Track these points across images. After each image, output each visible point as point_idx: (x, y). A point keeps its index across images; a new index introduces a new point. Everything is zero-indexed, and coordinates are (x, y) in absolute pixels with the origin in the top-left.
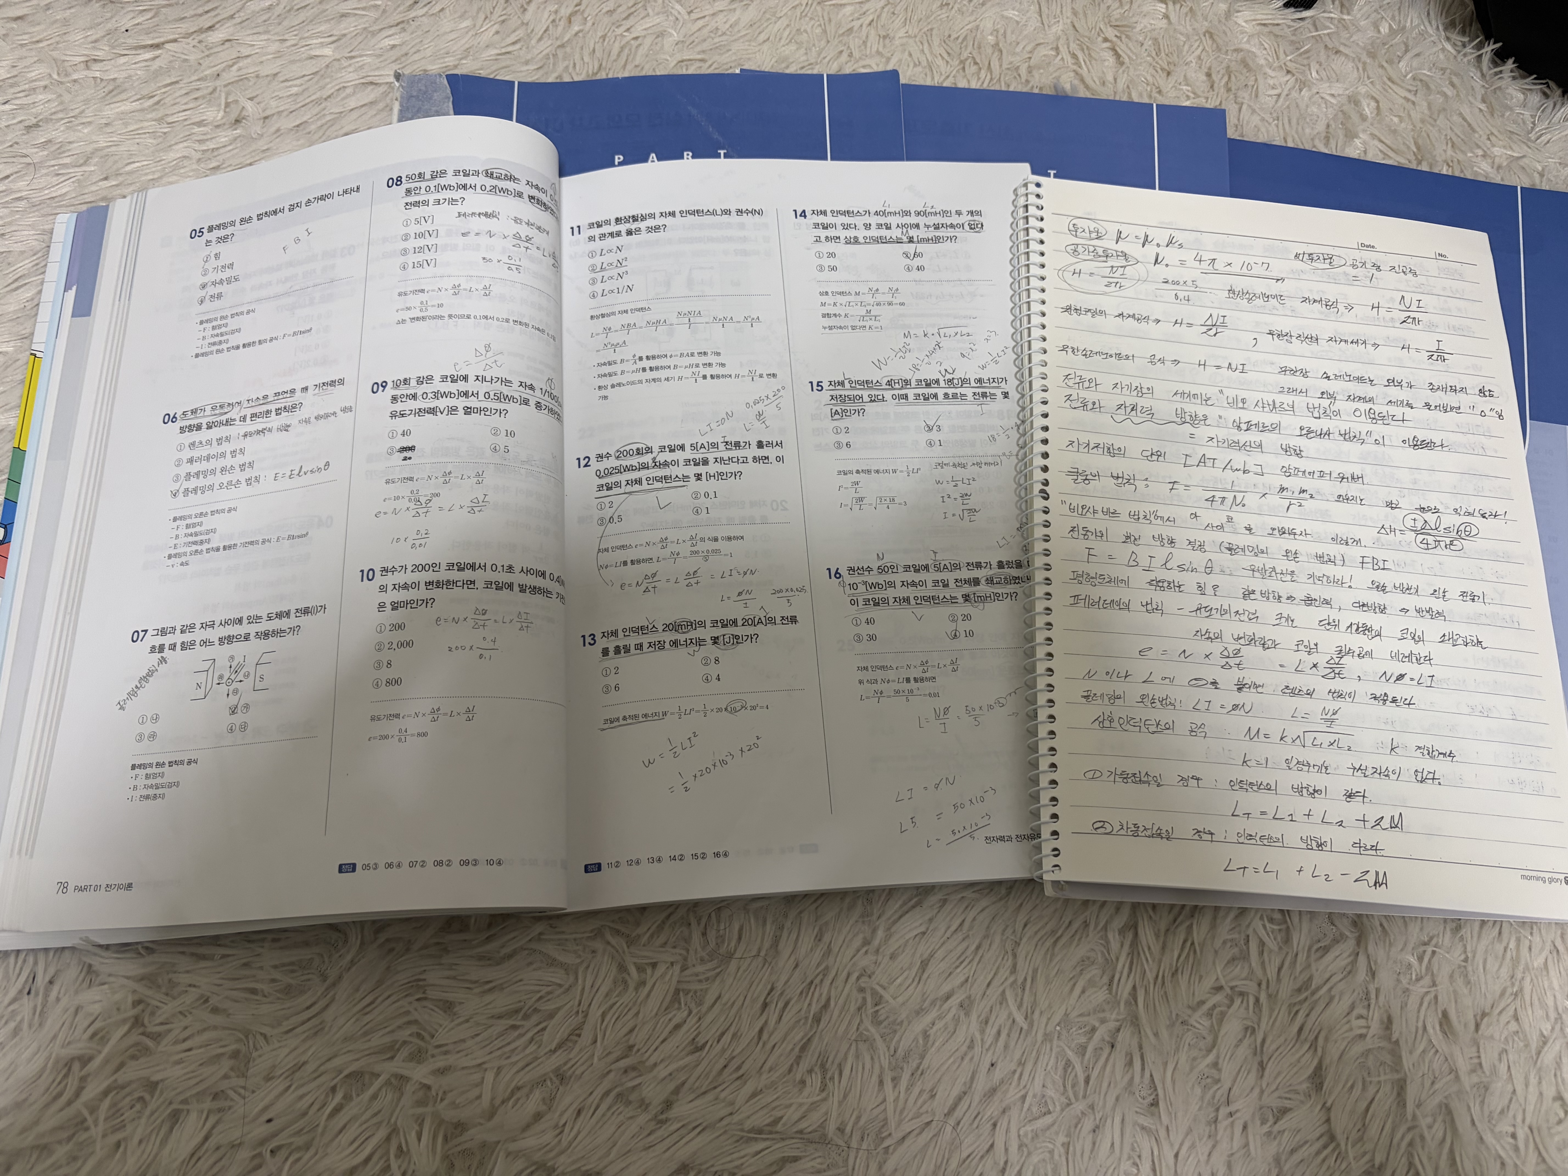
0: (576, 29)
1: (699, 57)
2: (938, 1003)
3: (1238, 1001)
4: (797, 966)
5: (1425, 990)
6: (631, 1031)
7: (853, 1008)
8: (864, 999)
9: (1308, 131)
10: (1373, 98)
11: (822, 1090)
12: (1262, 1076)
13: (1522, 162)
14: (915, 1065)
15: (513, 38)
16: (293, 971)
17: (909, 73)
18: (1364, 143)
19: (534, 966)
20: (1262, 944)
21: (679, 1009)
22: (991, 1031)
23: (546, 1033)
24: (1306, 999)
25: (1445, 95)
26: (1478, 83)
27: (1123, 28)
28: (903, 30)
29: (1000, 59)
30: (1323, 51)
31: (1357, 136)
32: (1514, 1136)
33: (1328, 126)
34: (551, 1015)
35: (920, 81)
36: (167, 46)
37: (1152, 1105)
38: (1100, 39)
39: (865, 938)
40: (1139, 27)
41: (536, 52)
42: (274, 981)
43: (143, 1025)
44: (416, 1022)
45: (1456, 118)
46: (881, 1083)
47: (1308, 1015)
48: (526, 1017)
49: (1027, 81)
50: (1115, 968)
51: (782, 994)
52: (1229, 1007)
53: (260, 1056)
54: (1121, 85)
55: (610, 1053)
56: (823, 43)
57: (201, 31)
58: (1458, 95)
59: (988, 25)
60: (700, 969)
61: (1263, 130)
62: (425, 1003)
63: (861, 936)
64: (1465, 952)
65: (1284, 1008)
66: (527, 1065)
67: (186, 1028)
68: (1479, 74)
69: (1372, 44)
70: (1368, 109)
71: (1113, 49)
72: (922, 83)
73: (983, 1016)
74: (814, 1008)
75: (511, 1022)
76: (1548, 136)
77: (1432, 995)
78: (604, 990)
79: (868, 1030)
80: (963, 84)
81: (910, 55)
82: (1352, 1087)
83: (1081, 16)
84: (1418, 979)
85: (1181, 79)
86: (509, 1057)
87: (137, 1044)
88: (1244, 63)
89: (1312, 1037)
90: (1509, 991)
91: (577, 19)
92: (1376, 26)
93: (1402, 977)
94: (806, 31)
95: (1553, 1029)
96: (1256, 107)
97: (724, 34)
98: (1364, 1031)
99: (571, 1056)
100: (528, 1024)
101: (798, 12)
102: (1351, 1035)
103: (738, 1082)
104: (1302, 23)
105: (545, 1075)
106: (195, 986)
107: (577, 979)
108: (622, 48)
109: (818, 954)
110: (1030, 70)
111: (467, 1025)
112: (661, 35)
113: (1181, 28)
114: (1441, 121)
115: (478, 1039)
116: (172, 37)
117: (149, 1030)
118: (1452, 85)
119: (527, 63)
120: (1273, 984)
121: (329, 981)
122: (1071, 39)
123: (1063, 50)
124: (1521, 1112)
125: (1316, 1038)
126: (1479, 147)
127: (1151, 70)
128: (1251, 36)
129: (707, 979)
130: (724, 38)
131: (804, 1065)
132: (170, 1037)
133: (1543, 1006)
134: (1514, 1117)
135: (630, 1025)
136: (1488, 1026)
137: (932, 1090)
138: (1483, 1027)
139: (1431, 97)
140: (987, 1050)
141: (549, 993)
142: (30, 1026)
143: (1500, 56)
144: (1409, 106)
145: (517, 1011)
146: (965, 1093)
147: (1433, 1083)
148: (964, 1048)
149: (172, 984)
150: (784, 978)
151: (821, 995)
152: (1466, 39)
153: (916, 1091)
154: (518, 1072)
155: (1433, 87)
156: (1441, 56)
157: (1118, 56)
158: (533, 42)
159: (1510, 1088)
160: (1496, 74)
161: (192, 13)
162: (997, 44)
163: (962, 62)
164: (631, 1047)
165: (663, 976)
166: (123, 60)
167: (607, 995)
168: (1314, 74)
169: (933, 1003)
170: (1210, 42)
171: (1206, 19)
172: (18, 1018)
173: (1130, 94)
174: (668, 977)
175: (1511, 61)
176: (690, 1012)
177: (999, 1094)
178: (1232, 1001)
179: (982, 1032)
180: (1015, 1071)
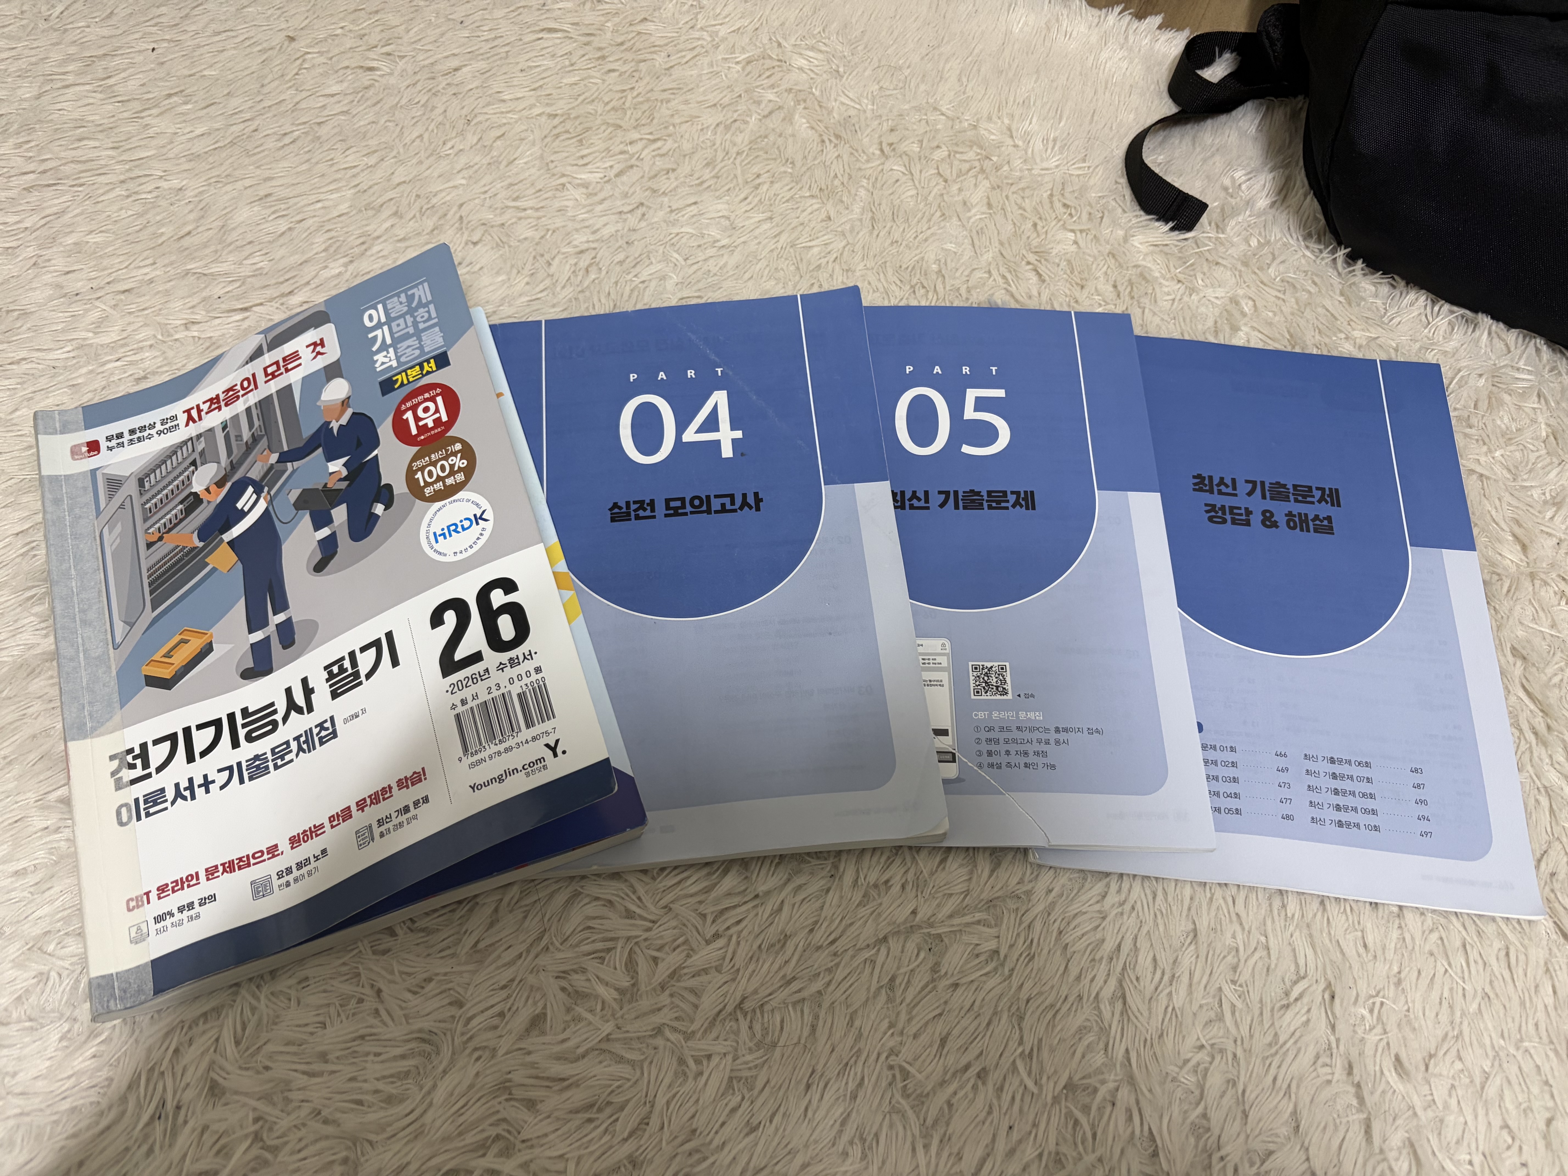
0: (593, 277)
1: (696, 294)
2: (959, 1075)
3: (1218, 1058)
4: (833, 1050)
5: (1378, 1038)
6: (693, 1116)
7: (884, 1084)
8: (894, 1076)
9: (1200, 327)
10: (1250, 298)
11: (862, 1159)
12: (1246, 1124)
13: (1378, 341)
14: (942, 1131)
15: (541, 287)
16: (392, 1083)
17: (869, 298)
18: (1247, 334)
19: (605, 1064)
20: (1233, 1006)
21: (733, 1094)
22: (1006, 1097)
23: (619, 1123)
24: (1276, 1053)
25: (1309, 292)
26: (1336, 280)
27: (1041, 254)
28: (862, 264)
29: (944, 283)
30: (1205, 263)
31: (1239, 329)
32: (1470, 1163)
33: (1216, 322)
34: (622, 1108)
35: (879, 303)
36: (254, 309)
37: (1153, 1156)
38: (1024, 263)
39: (890, 1022)
40: (1054, 252)
41: (561, 297)
42: (376, 1092)
43: (262, 1140)
44: (504, 1120)
45: (1320, 310)
46: (914, 1150)
47: (1279, 1067)
48: (600, 1110)
49: (967, 299)
50: (1108, 1035)
51: (822, 1075)
52: (1211, 1063)
53: (367, 1161)
54: (1044, 298)
55: (676, 1137)
56: (797, 278)
57: (283, 295)
58: (1320, 292)
59: (931, 257)
60: (749, 1058)
61: (1164, 327)
62: (513, 1103)
63: (887, 1021)
64: (1407, 1002)
65: (1258, 1061)
66: (603, 1154)
67: (300, 1140)
68: (1336, 273)
69: (1245, 255)
70: (1247, 306)
71: (1036, 270)
72: (881, 305)
73: (999, 1083)
74: (851, 1086)
75: (587, 1115)
76: (1399, 319)
77: (1384, 1042)
78: (667, 1081)
79: (898, 1103)
80: (914, 303)
81: (869, 283)
82: (1325, 1128)
83: (1007, 245)
84: (1371, 1030)
85: (1093, 291)
86: (586, 1148)
87: (257, 1158)
88: (1142, 275)
89: (1285, 1086)
90: (1450, 1035)
91: (593, 269)
92: (1247, 241)
93: (1357, 1028)
94: (782, 269)
95: (1493, 1065)
96: (1156, 310)
97: (715, 274)
98: (1329, 1077)
99: (642, 1142)
100: (602, 1116)
101: (775, 254)
102: (1319, 1081)
103: (789, 1157)
104: (1186, 243)
105: (620, 1161)
106: (307, 1101)
107: (642, 1073)
108: (632, 290)
109: (850, 1040)
110: (969, 290)
111: (549, 1120)
112: (663, 278)
113: (1088, 251)
114: (1308, 313)
115: (559, 1132)
116: (258, 301)
117: (270, 1143)
118: (1315, 283)
119: (554, 306)
120: (1246, 1041)
121: (424, 1091)
122: (1001, 264)
123: (995, 273)
124: (1474, 1140)
125: (1289, 1086)
126: (1341, 331)
127: (1068, 285)
128: (1146, 255)
129: (756, 1066)
130: (716, 278)
131: (845, 1138)
132: (288, 1148)
133: (1482, 1045)
134: (1469, 1146)
135: (693, 1110)
136: (1436, 1065)
137: (958, 1154)
138: (1431, 1066)
139: (1298, 295)
140: (1005, 1114)
141: (619, 1087)
142: (161, 1148)
143: (1352, 258)
144: (1280, 302)
145: (592, 1106)
146: (988, 1155)
147: (1394, 1119)
148: (984, 1114)
149: (287, 1100)
150: (822, 1062)
151: (856, 1074)
152: (1322, 247)
153: (945, 1154)
154: (595, 1161)
155: (1298, 286)
156: (1303, 261)
157: (1039, 275)
158: (558, 289)
159: (1462, 1119)
160: (1350, 272)
161: (273, 281)
162: (940, 271)
163: (912, 287)
164: (694, 1131)
165: (717, 1065)
166: (218, 321)
167: (670, 1086)
168: (1200, 282)
169: (954, 1075)
170: (1113, 261)
171: (1108, 243)
172: (151, 1141)
173: (1052, 305)
174: (722, 1066)
175: (1360, 262)
176: (743, 1098)
177: (1018, 1153)
178: (1213, 1058)
179: (999, 1098)
180: (1030, 1133)
